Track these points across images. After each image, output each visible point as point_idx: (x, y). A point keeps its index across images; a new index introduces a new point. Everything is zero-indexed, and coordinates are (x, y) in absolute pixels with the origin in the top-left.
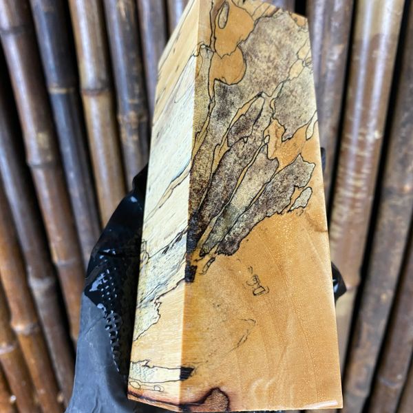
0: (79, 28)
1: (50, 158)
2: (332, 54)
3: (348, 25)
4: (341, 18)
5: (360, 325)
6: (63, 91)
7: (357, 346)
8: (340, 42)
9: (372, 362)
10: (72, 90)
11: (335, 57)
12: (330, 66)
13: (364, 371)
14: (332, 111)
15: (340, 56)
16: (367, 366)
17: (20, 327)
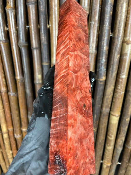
0: (53, 49)
1: (40, 82)
2: (117, 57)
3: (121, 50)
4: (119, 49)
5: (120, 128)
6: (47, 64)
7: (119, 134)
8: (119, 54)
9: (123, 139)
10: (49, 64)
11: (117, 58)
12: (116, 60)
13: (121, 142)
14: (116, 70)
15: (119, 58)
16: (122, 140)
17: (24, 130)
